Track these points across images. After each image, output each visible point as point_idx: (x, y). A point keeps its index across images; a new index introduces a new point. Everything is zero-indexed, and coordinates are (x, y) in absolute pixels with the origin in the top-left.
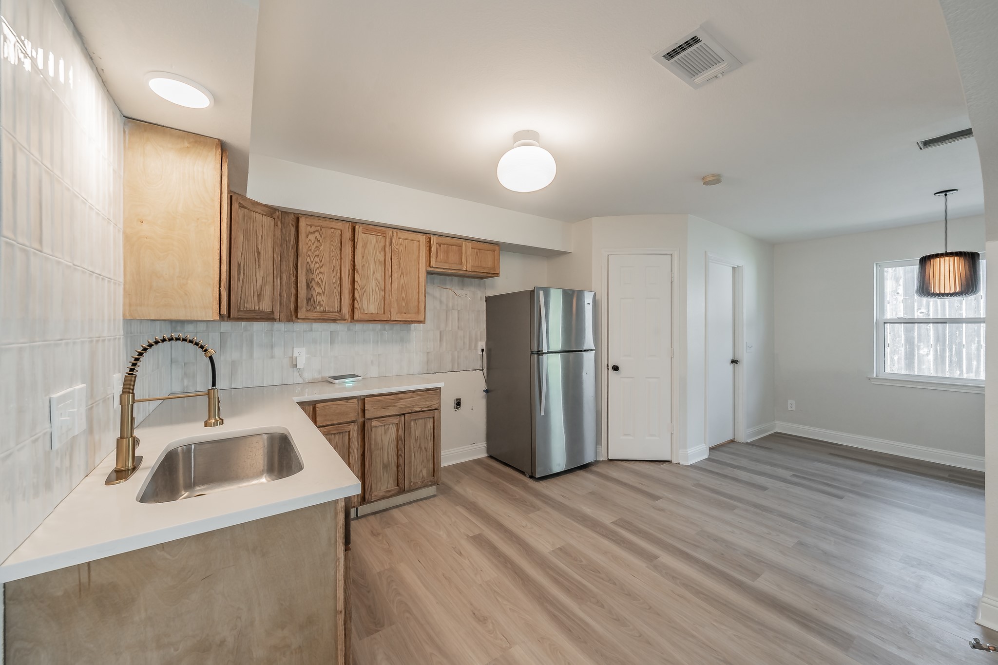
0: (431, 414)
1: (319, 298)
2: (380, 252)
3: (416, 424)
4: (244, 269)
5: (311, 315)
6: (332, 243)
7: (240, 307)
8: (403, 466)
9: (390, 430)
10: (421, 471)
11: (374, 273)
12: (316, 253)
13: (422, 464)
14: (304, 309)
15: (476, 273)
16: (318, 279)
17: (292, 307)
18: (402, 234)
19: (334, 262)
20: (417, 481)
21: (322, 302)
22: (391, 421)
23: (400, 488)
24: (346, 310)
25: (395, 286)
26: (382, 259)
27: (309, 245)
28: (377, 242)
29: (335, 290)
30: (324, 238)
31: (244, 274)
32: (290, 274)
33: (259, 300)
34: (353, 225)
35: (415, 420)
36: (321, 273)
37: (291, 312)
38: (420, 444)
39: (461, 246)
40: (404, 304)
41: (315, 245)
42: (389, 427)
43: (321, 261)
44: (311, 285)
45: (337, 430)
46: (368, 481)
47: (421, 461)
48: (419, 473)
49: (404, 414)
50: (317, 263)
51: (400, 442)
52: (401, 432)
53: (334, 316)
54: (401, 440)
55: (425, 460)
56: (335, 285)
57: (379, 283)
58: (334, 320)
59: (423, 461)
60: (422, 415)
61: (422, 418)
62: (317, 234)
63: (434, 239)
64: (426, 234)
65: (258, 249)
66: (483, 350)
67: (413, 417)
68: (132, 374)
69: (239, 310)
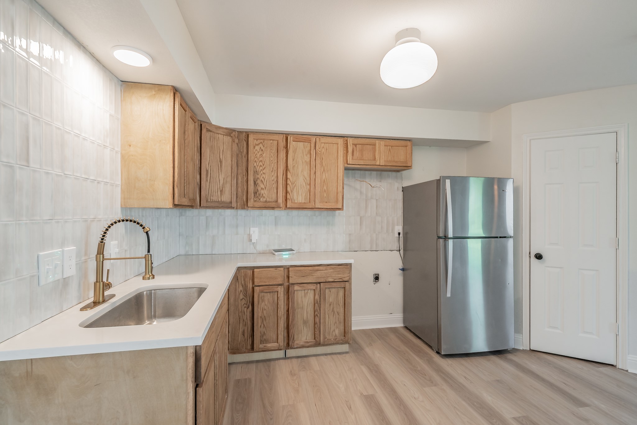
0: (342, 285)
1: (262, 192)
2: (306, 155)
3: (330, 291)
4: (210, 174)
5: (257, 204)
6: (271, 151)
7: (208, 199)
8: (319, 324)
9: (308, 294)
10: (334, 330)
11: (302, 171)
12: (261, 159)
13: (335, 325)
14: (252, 200)
15: (389, 167)
16: (261, 178)
17: (245, 199)
18: (324, 140)
19: (273, 165)
20: (331, 338)
21: (264, 195)
22: (309, 288)
23: (316, 341)
24: (281, 200)
25: (318, 181)
26: (308, 160)
27: (255, 153)
28: (304, 147)
29: (274, 186)
30: (266, 148)
31: (210, 176)
32: (244, 175)
33: (221, 194)
34: (286, 136)
35: (329, 288)
36: (264, 173)
37: (244, 202)
38: (333, 308)
39: (375, 145)
40: (325, 195)
41: (260, 153)
42: (308, 292)
43: (263, 165)
44: (257, 183)
45: (269, 290)
46: (291, 331)
47: (334, 322)
48: (333, 332)
49: (320, 283)
50: (261, 166)
51: (316, 305)
52: (317, 297)
53: (273, 205)
54: (317, 303)
55: (338, 322)
56: (273, 182)
57: (306, 179)
58: (273, 208)
59: (336, 323)
60: (334, 285)
61: (335, 288)
62: (261, 145)
63: (350, 141)
64: (344, 137)
65: (220, 159)
66: (399, 234)
67: (328, 285)
68: (102, 242)
69: (207, 201)
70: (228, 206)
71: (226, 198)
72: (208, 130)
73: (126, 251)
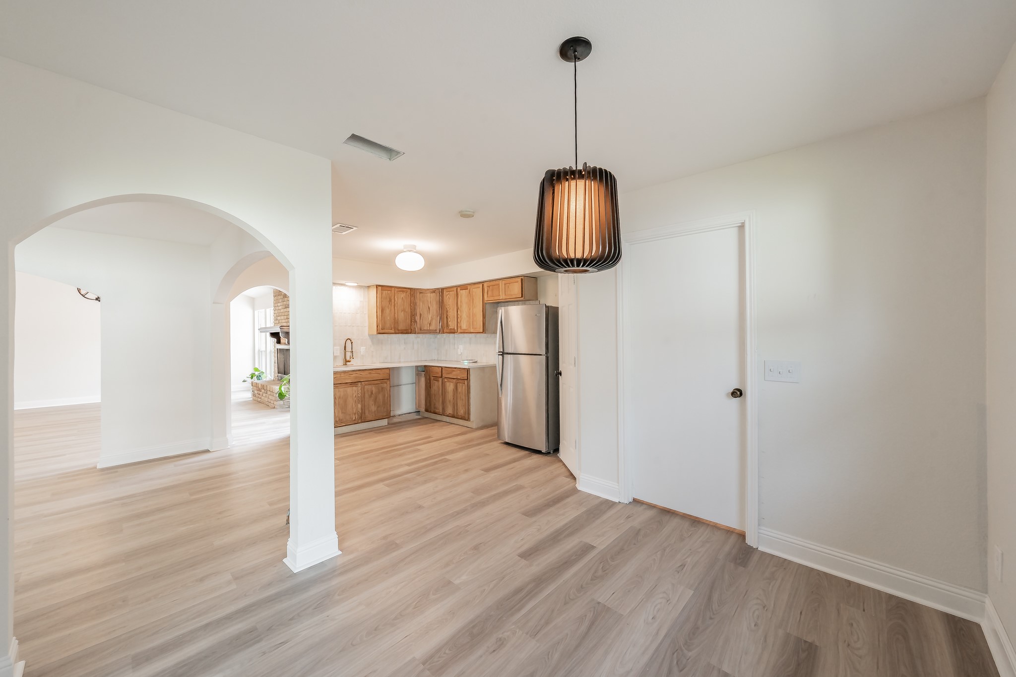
0: (464, 381)
2: (466, 298)
4: (423, 315)
5: (447, 331)
6: (452, 298)
8: (455, 404)
10: (461, 410)
11: (464, 309)
12: (448, 303)
13: (461, 407)
14: (446, 328)
15: (508, 300)
16: (449, 314)
18: (472, 286)
19: (452, 305)
20: (459, 415)
21: (450, 325)
22: (451, 381)
23: (453, 415)
24: (456, 328)
25: (471, 314)
26: (467, 301)
28: (464, 293)
29: (453, 319)
33: (430, 326)
34: (457, 287)
35: (459, 383)
37: (443, 330)
38: (461, 396)
39: (499, 284)
40: (475, 323)
41: (448, 300)
42: (451, 384)
44: (447, 317)
45: (436, 379)
46: (444, 405)
49: (455, 379)
50: (448, 307)
51: (454, 392)
52: (454, 387)
53: (453, 331)
55: (463, 405)
56: (453, 316)
57: (466, 313)
60: (461, 381)
62: (448, 295)
64: (482, 283)
65: (428, 305)
69: (421, 330)
70: (434, 332)
71: (433, 327)
72: (420, 293)
73: (372, 351)
